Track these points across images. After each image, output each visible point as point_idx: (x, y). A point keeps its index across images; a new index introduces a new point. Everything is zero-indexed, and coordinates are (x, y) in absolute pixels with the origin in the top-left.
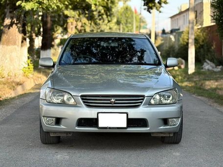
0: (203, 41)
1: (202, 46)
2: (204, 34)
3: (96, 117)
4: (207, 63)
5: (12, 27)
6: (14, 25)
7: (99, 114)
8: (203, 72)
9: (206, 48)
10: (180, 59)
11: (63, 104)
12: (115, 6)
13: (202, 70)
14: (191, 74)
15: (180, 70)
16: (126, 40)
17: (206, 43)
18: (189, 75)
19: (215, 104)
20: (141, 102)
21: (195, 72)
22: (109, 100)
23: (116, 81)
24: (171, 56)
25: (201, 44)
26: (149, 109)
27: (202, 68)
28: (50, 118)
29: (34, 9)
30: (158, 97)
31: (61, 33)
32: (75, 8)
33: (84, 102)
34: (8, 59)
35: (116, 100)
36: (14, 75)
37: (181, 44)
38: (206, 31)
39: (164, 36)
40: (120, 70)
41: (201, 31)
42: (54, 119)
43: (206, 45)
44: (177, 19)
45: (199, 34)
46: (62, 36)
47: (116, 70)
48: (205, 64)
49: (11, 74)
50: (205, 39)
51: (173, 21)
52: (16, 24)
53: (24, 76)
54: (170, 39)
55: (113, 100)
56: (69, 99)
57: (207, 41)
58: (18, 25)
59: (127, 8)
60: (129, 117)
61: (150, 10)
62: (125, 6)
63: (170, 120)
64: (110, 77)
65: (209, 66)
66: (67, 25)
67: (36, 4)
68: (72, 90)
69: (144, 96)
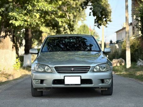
0: (137, 47)
1: (137, 50)
2: (138, 42)
3: (63, 79)
4: (140, 61)
5: (6, 37)
6: (8, 36)
7: (65, 77)
8: (137, 67)
9: (139, 51)
10: (121, 59)
11: (45, 72)
12: (76, 24)
13: (136, 66)
14: (128, 68)
15: (121, 66)
16: (81, 39)
17: (140, 48)
18: (127, 69)
19: (139, 81)
20: (89, 70)
21: (131, 67)
22: (71, 69)
23: (75, 60)
24: (116, 58)
25: (136, 48)
26: (93, 74)
27: (136, 65)
28: (37, 80)
29: (21, 25)
30: (98, 67)
31: (37, 45)
32: (47, 25)
33: (56, 71)
34: (4, 59)
35: (75, 69)
36: (7, 69)
37: (123, 49)
38: (140, 39)
39: (112, 45)
40: (77, 54)
41: (136, 40)
42: (40, 80)
43: (139, 49)
44: (121, 33)
45: (134, 42)
46: (38, 47)
47: (74, 54)
48: (138, 62)
49: (6, 69)
50: (139, 45)
51: (118, 34)
52: (9, 35)
53: (14, 70)
54: (116, 47)
55: (72, 69)
56: (48, 69)
57: (140, 46)
58: (10, 36)
59: (84, 26)
60: (82, 78)
61: (99, 26)
62: (83, 24)
63: (105, 80)
64: (71, 58)
65: (141, 63)
66: (41, 38)
67: (23, 22)
68: (50, 64)
69: (90, 67)
